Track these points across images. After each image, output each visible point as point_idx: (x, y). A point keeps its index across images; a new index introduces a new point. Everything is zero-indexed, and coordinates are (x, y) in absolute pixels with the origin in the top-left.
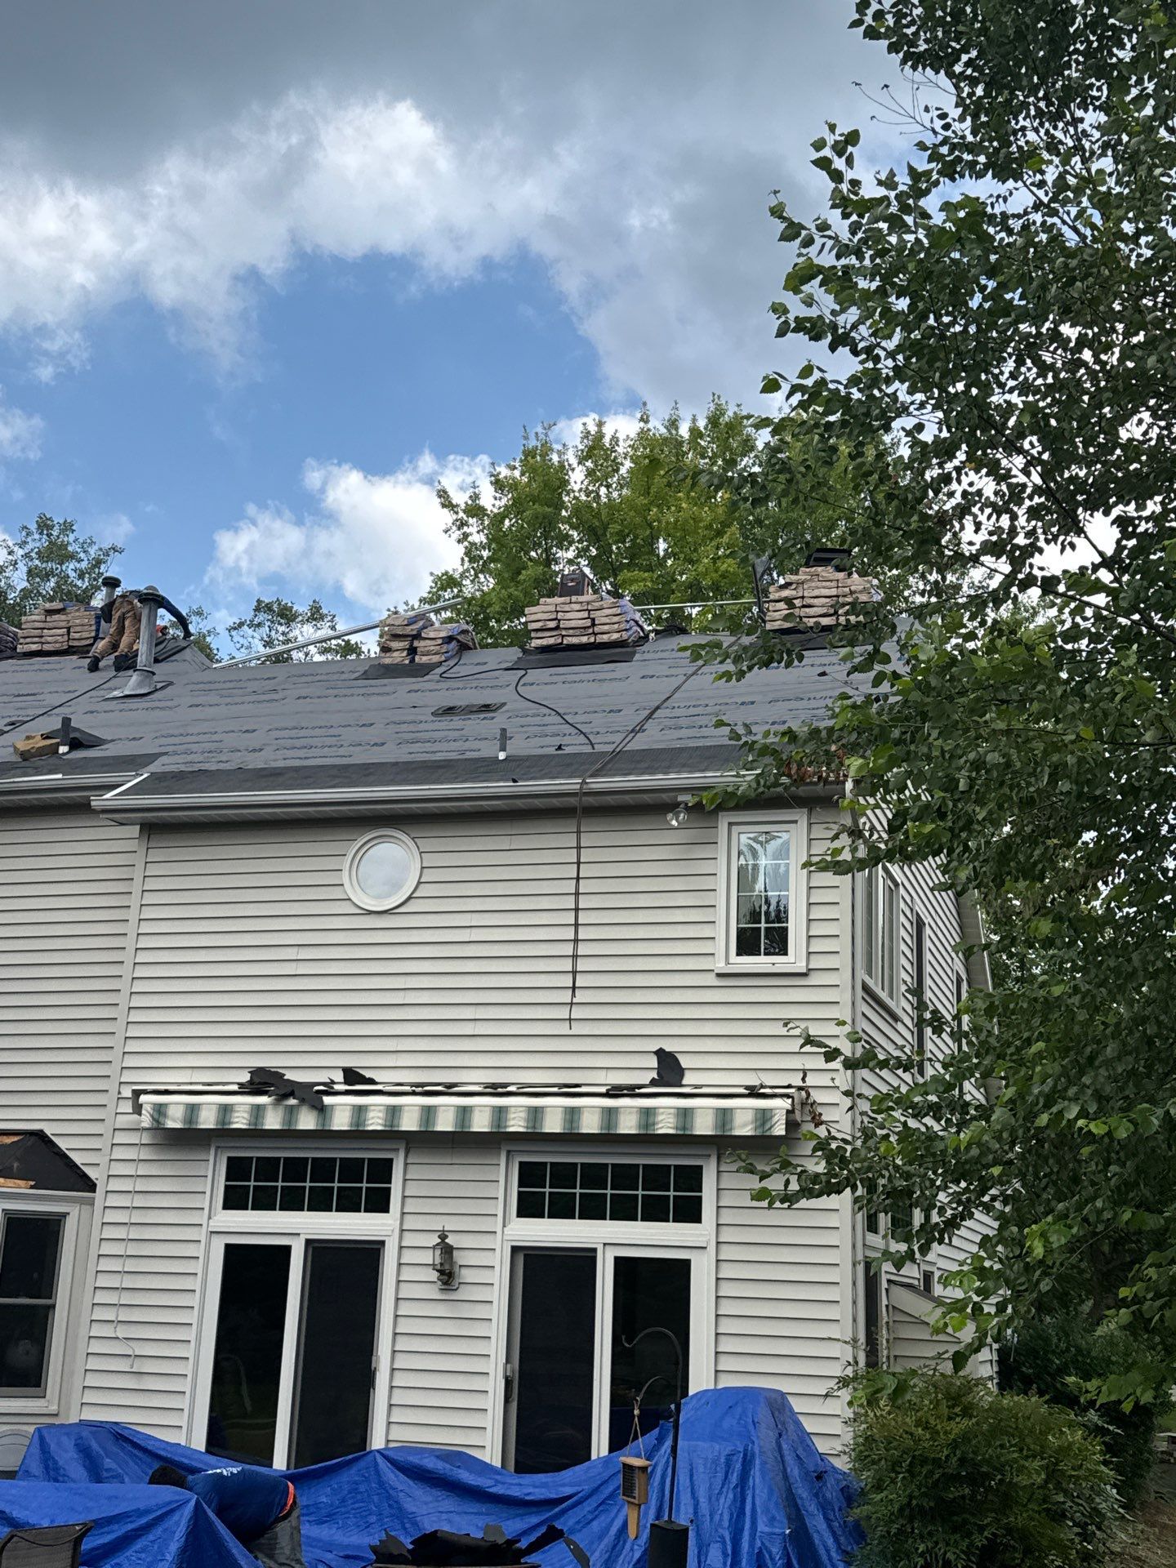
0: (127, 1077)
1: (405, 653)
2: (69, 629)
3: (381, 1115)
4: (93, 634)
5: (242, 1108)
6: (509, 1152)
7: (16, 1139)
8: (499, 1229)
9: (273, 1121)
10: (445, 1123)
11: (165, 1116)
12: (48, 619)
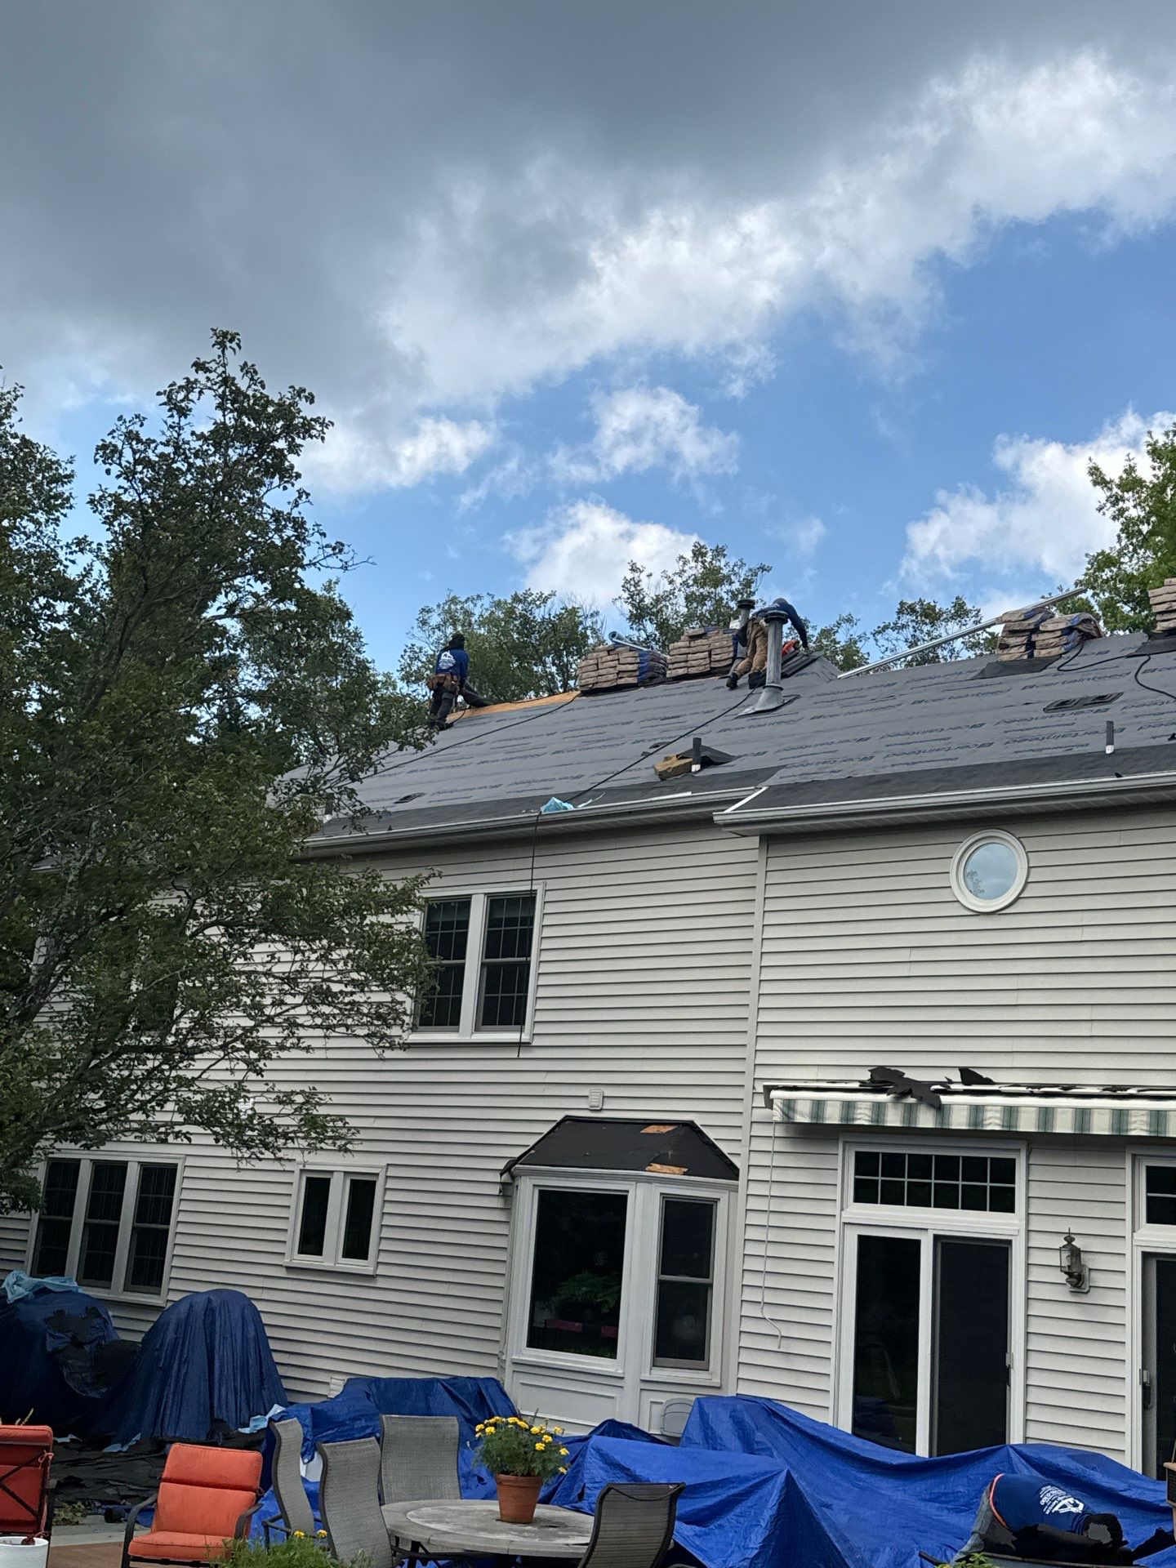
0: (761, 1073)
1: (1023, 649)
2: (710, 652)
3: (998, 1115)
4: (731, 655)
5: (863, 1105)
6: (1134, 1157)
7: (670, 1128)
8: (1128, 1234)
9: (893, 1118)
10: (1063, 1125)
11: (794, 1111)
12: (692, 644)
